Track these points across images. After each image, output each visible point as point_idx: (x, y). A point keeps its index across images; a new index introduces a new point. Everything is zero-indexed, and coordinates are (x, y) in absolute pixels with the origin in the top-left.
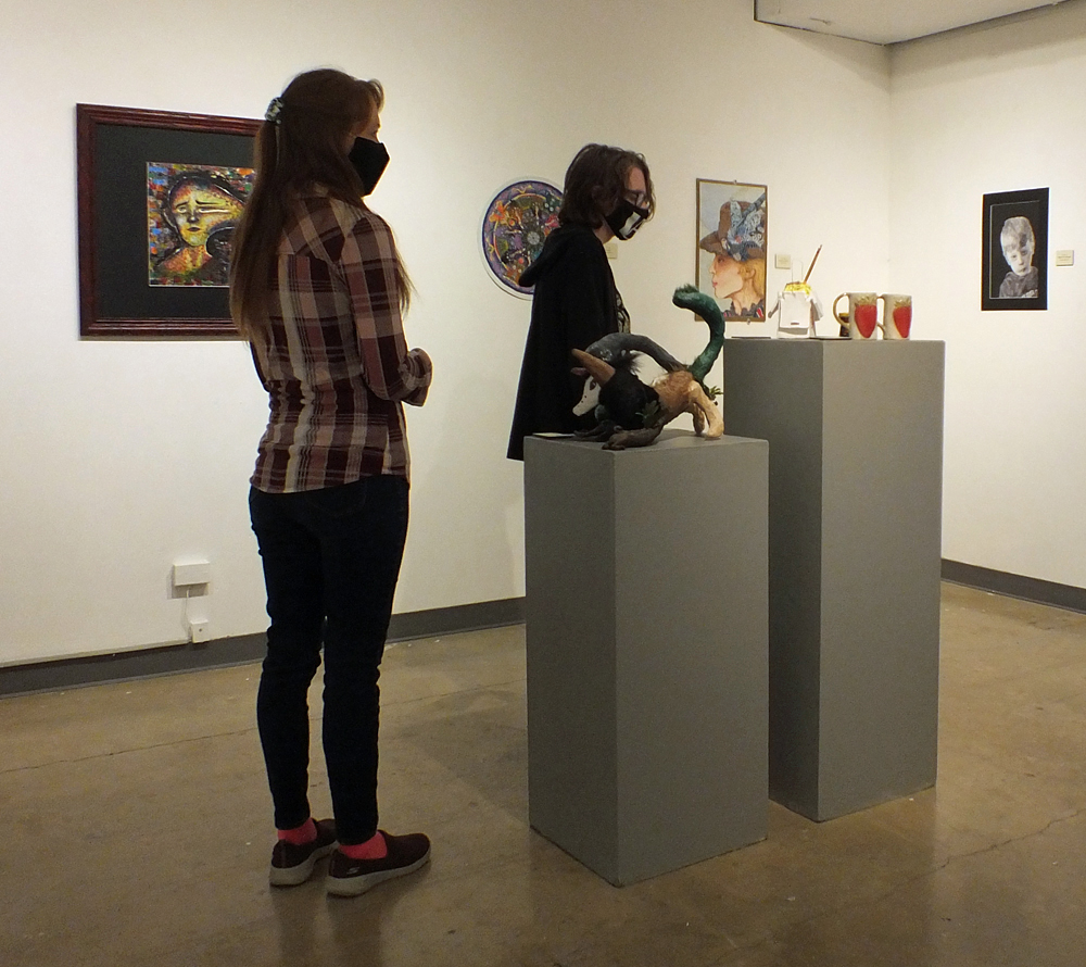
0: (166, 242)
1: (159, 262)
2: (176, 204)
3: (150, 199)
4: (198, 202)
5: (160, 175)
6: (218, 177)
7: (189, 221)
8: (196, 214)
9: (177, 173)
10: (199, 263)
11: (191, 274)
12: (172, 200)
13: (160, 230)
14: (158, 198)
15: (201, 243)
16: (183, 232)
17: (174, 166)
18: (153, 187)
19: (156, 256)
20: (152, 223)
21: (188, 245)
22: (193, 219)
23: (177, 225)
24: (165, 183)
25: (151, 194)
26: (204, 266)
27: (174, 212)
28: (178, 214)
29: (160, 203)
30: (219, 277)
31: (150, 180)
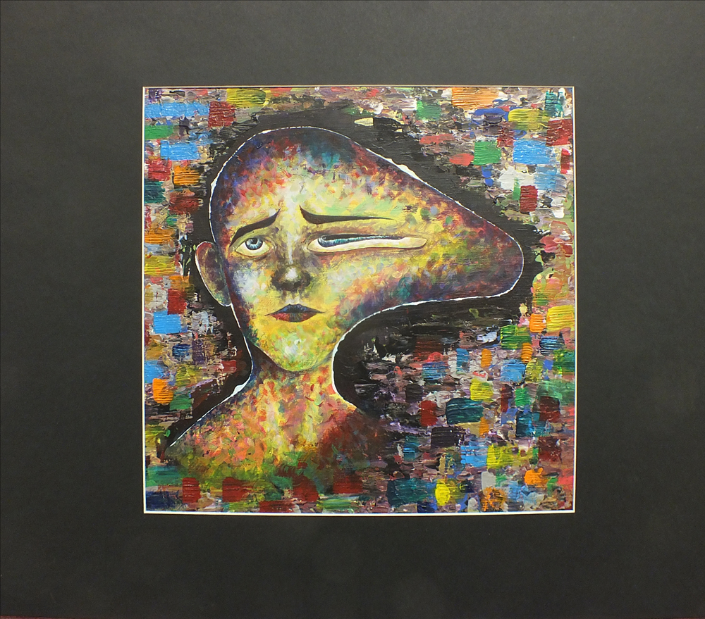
0: (199, 359)
1: (176, 430)
2: (233, 227)
3: (153, 213)
4: (307, 215)
5: (184, 126)
6: (381, 122)
7: (280, 284)
8: (302, 260)
9: (241, 118)
11: (284, 470)
12: (222, 214)
13: (180, 319)
14: (177, 205)
15: (317, 360)
16: (257, 325)
17: (231, 95)
18: (160, 170)
19: (164, 409)
20: (154, 297)
21: (274, 369)
22: (292, 275)
23: (237, 299)
24: (202, 155)
25: (155, 195)
26: (327, 441)
27: (230, 253)
28: (240, 262)
29: (183, 224)
31: (153, 147)
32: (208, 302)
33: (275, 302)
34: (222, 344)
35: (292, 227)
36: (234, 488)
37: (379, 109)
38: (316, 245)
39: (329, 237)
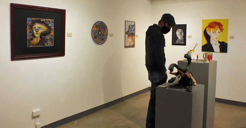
0: (31, 36)
1: (29, 41)
2: (33, 27)
3: (28, 26)
4: (38, 27)
5: (30, 20)
6: (42, 21)
7: (36, 31)
8: (38, 30)
9: (34, 20)
10: (38, 41)
11: (36, 44)
12: (32, 27)
13: (30, 34)
14: (29, 26)
15: (38, 36)
16: (35, 34)
17: (33, 18)
18: (28, 23)
19: (29, 40)
20: (28, 32)
21: (36, 37)
22: (37, 31)
23: (33, 32)
24: (31, 23)
25: (28, 25)
26: (39, 42)
27: (33, 29)
28: (34, 30)
29: (30, 27)
30: (42, 44)
31: (28, 22)
32: (32, 33)
33: (36, 32)
34: (32, 35)
35: (37, 27)
36: (33, 45)
37: (42, 20)
38: (38, 29)
39: (39, 28)
